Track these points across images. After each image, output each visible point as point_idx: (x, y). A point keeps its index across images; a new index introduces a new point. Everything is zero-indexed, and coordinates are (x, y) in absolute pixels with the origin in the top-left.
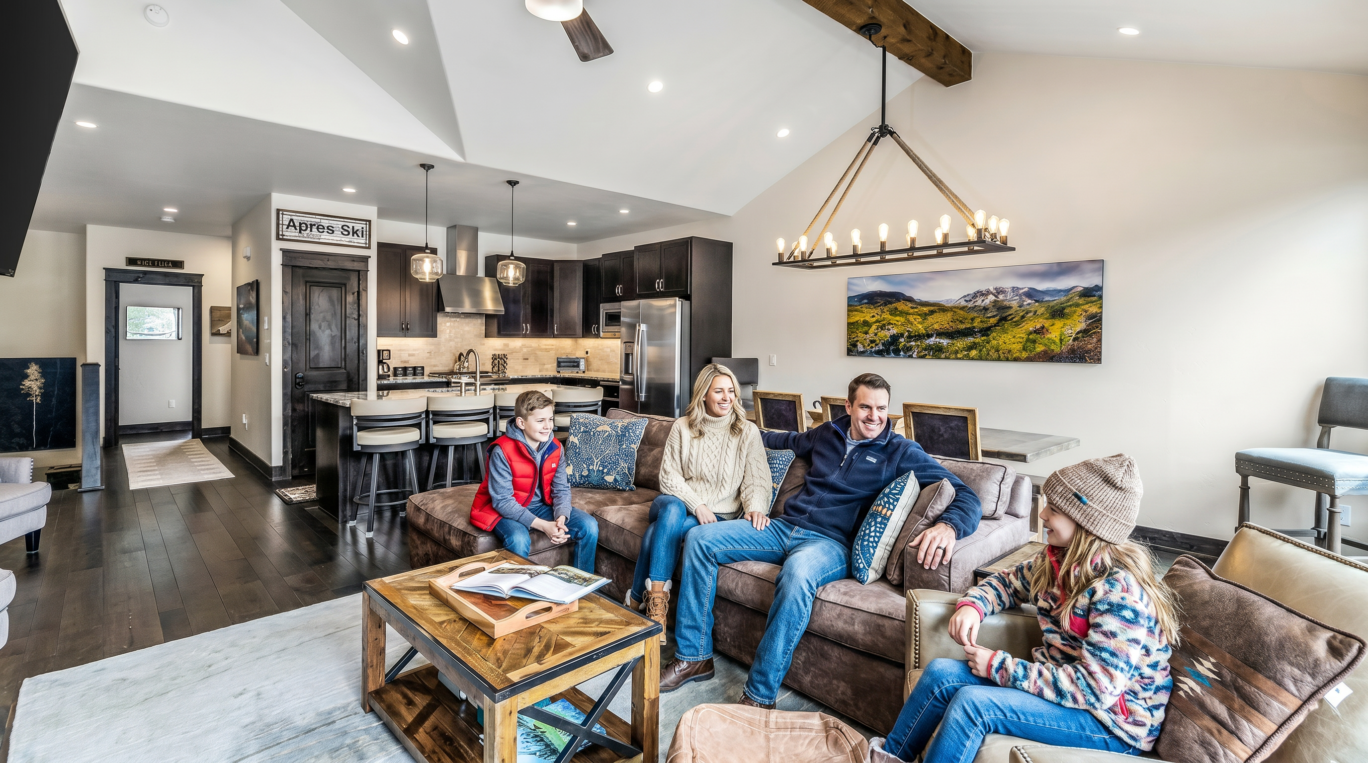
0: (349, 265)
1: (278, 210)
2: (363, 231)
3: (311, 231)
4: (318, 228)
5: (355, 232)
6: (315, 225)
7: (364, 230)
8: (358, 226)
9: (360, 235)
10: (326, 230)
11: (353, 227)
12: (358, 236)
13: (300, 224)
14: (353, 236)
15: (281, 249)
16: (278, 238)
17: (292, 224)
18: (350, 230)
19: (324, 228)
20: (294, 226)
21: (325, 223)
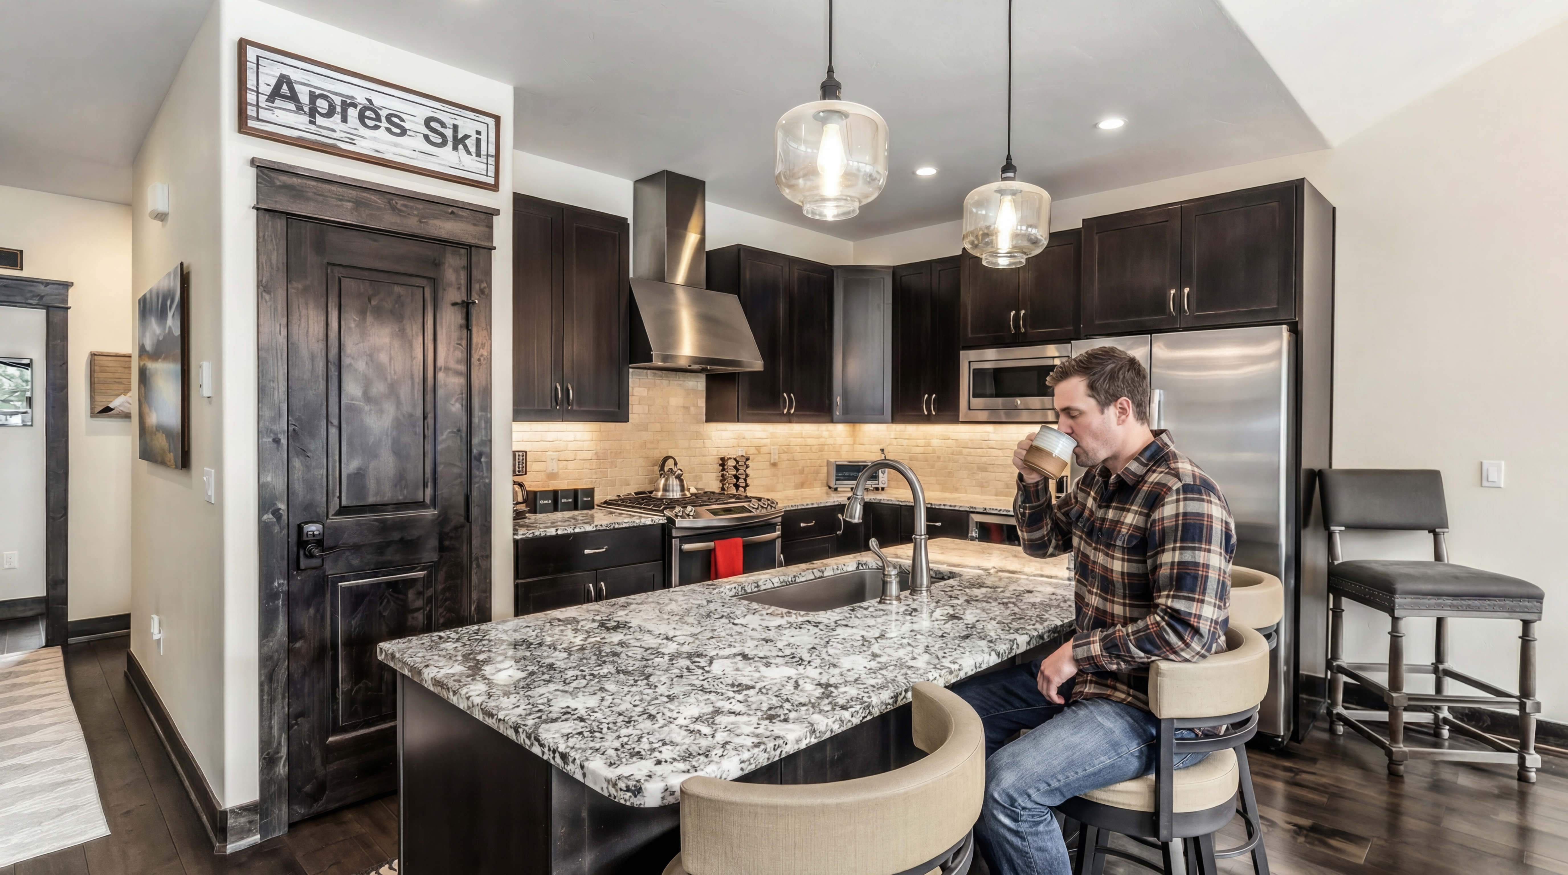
0: (445, 228)
1: (242, 45)
2: (478, 141)
3: (344, 120)
4: (362, 118)
5: (459, 142)
6: (355, 105)
7: (483, 137)
8: (467, 127)
9: (473, 149)
10: (384, 124)
11: (455, 128)
12: (468, 152)
13: (313, 97)
14: (455, 148)
15: (253, 162)
16: (243, 126)
17: (285, 89)
18: (449, 133)
19: (378, 118)
20: (293, 97)
21: (385, 102)
